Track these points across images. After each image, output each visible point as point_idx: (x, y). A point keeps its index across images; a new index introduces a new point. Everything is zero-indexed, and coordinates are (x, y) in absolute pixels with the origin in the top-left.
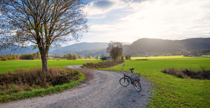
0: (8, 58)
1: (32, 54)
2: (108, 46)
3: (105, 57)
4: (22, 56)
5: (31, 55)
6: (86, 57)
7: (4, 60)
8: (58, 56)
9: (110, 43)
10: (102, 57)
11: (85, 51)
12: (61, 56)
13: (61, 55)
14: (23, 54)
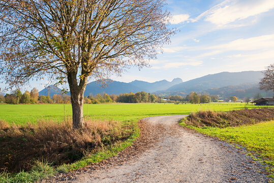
0: (100, 100)
1: (134, 94)
2: (263, 76)
3: (262, 99)
4: (121, 97)
5: (133, 96)
6: (226, 99)
7: (95, 103)
8: (176, 97)
9: (269, 71)
10: (257, 99)
11: (225, 87)
12: (181, 97)
13: (182, 95)
14: (122, 95)
